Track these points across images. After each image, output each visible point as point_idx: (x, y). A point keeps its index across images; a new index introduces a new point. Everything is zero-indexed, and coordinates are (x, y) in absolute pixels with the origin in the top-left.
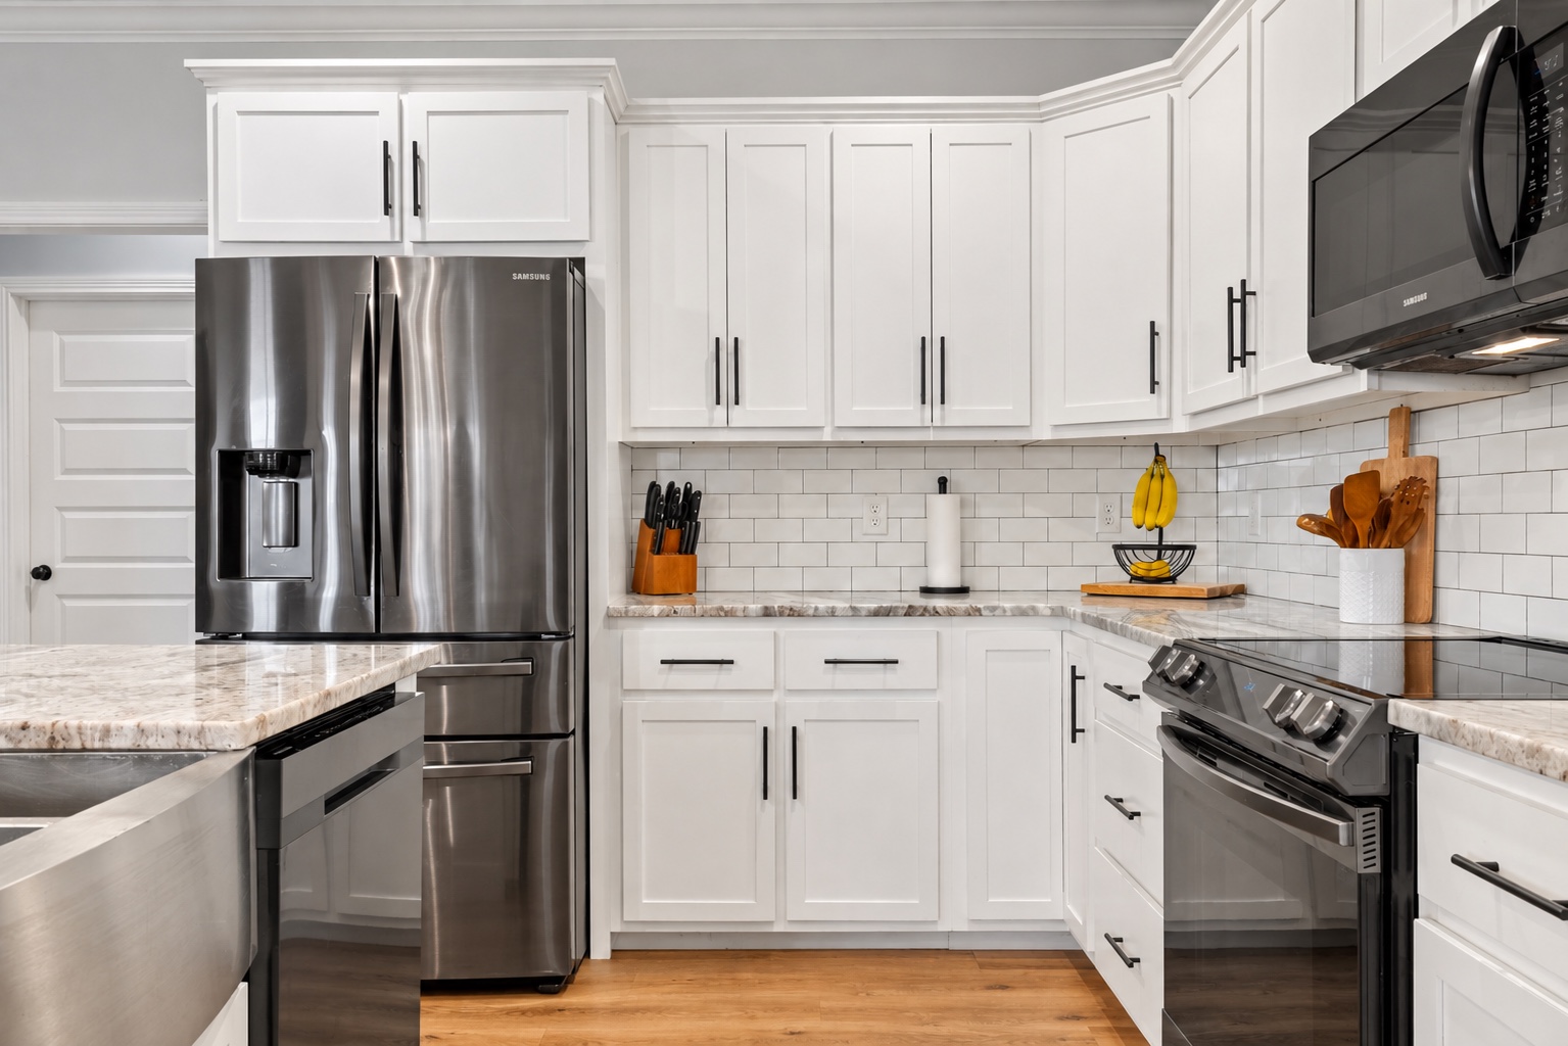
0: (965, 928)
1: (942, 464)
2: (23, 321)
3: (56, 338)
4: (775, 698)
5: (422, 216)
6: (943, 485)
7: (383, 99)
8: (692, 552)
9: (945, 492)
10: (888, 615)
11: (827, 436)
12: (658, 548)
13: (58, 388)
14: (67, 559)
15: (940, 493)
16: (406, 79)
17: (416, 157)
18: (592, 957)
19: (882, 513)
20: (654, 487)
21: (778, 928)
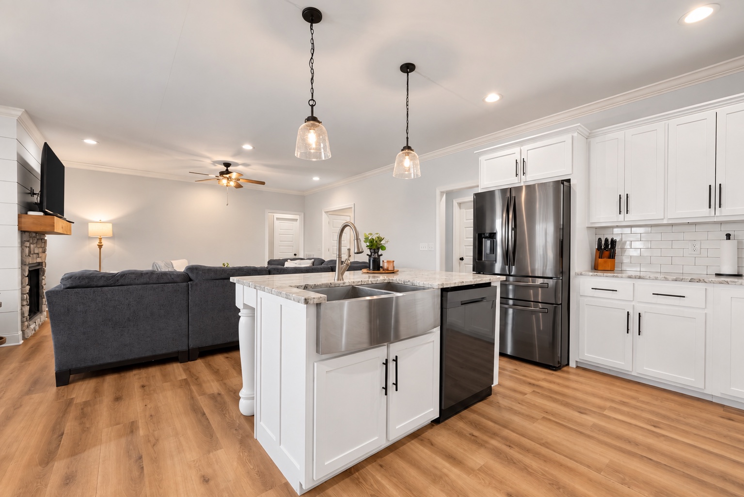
0: (719, 395)
1: (728, 229)
2: (459, 208)
3: (465, 210)
4: (633, 303)
5: (525, 176)
6: (728, 236)
7: (516, 150)
8: (614, 258)
9: (729, 239)
10: (682, 281)
11: (665, 222)
12: (601, 257)
13: (465, 221)
14: (467, 256)
15: (727, 239)
16: (522, 143)
17: (524, 161)
18: (570, 366)
19: (698, 247)
20: (600, 240)
21: (633, 374)
